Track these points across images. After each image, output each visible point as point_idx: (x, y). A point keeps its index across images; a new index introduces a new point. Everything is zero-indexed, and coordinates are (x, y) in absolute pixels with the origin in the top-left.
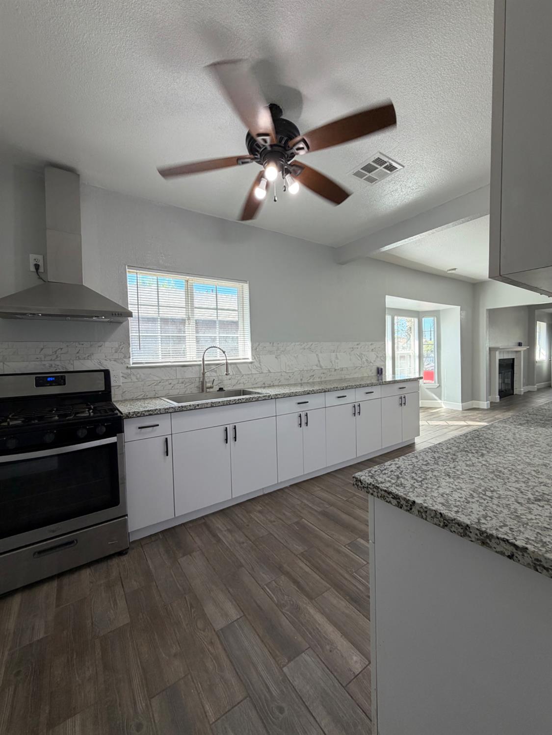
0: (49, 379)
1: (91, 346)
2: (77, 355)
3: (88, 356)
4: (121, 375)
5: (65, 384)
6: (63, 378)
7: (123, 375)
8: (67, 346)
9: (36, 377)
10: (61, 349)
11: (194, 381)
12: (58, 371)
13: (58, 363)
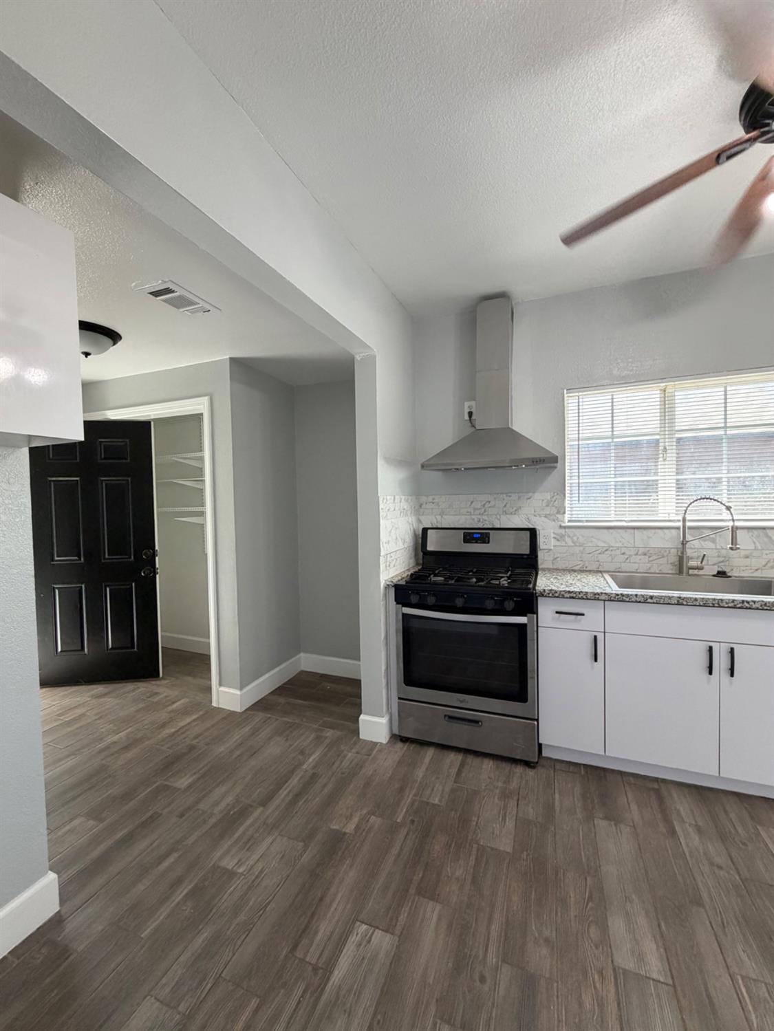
0: (475, 536)
1: (519, 498)
2: (504, 509)
3: (516, 510)
4: (553, 535)
5: (488, 542)
6: (488, 536)
7: (555, 536)
8: (495, 498)
9: (464, 533)
10: (489, 502)
11: (665, 554)
12: (485, 526)
13: (485, 517)
